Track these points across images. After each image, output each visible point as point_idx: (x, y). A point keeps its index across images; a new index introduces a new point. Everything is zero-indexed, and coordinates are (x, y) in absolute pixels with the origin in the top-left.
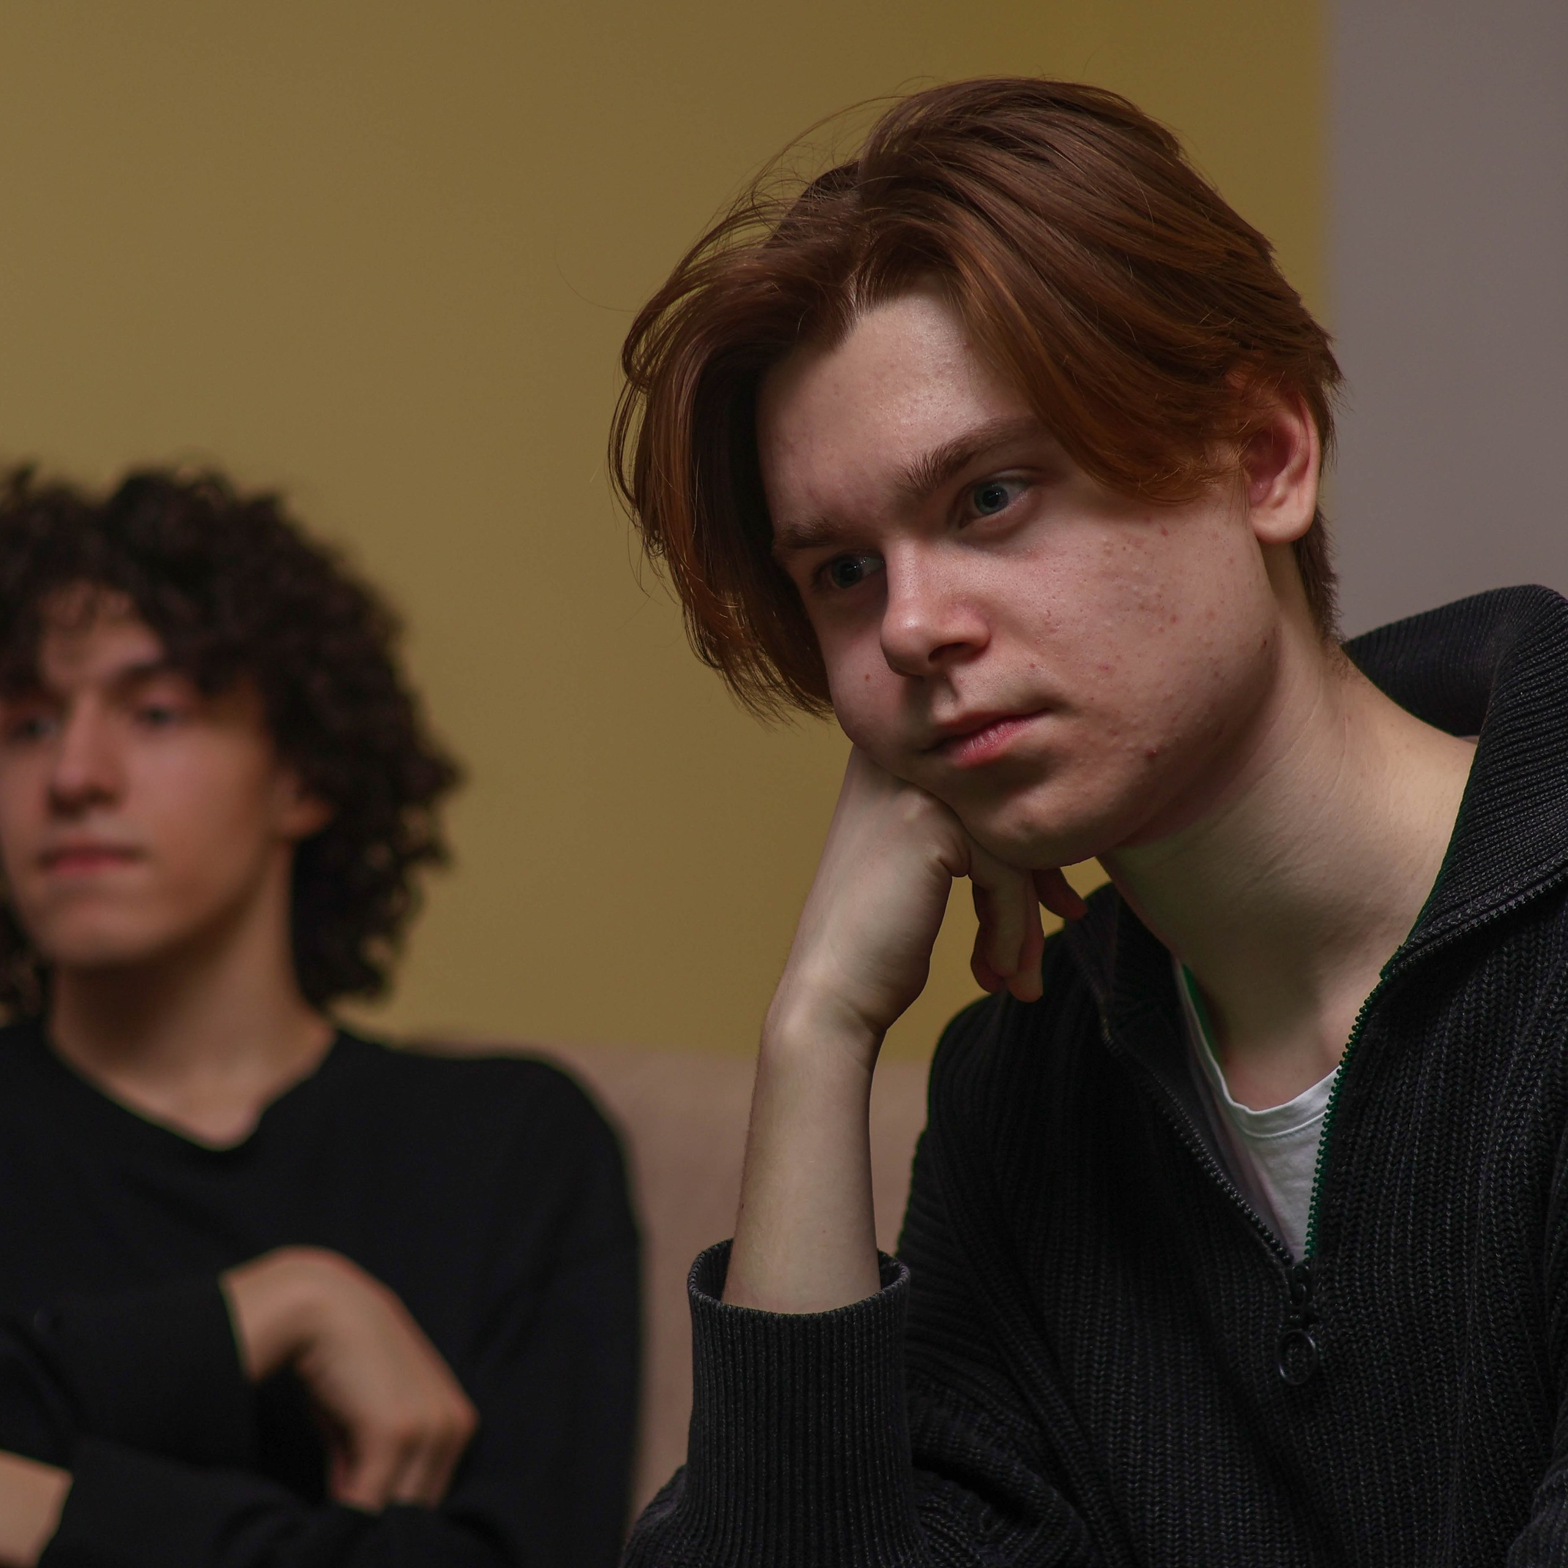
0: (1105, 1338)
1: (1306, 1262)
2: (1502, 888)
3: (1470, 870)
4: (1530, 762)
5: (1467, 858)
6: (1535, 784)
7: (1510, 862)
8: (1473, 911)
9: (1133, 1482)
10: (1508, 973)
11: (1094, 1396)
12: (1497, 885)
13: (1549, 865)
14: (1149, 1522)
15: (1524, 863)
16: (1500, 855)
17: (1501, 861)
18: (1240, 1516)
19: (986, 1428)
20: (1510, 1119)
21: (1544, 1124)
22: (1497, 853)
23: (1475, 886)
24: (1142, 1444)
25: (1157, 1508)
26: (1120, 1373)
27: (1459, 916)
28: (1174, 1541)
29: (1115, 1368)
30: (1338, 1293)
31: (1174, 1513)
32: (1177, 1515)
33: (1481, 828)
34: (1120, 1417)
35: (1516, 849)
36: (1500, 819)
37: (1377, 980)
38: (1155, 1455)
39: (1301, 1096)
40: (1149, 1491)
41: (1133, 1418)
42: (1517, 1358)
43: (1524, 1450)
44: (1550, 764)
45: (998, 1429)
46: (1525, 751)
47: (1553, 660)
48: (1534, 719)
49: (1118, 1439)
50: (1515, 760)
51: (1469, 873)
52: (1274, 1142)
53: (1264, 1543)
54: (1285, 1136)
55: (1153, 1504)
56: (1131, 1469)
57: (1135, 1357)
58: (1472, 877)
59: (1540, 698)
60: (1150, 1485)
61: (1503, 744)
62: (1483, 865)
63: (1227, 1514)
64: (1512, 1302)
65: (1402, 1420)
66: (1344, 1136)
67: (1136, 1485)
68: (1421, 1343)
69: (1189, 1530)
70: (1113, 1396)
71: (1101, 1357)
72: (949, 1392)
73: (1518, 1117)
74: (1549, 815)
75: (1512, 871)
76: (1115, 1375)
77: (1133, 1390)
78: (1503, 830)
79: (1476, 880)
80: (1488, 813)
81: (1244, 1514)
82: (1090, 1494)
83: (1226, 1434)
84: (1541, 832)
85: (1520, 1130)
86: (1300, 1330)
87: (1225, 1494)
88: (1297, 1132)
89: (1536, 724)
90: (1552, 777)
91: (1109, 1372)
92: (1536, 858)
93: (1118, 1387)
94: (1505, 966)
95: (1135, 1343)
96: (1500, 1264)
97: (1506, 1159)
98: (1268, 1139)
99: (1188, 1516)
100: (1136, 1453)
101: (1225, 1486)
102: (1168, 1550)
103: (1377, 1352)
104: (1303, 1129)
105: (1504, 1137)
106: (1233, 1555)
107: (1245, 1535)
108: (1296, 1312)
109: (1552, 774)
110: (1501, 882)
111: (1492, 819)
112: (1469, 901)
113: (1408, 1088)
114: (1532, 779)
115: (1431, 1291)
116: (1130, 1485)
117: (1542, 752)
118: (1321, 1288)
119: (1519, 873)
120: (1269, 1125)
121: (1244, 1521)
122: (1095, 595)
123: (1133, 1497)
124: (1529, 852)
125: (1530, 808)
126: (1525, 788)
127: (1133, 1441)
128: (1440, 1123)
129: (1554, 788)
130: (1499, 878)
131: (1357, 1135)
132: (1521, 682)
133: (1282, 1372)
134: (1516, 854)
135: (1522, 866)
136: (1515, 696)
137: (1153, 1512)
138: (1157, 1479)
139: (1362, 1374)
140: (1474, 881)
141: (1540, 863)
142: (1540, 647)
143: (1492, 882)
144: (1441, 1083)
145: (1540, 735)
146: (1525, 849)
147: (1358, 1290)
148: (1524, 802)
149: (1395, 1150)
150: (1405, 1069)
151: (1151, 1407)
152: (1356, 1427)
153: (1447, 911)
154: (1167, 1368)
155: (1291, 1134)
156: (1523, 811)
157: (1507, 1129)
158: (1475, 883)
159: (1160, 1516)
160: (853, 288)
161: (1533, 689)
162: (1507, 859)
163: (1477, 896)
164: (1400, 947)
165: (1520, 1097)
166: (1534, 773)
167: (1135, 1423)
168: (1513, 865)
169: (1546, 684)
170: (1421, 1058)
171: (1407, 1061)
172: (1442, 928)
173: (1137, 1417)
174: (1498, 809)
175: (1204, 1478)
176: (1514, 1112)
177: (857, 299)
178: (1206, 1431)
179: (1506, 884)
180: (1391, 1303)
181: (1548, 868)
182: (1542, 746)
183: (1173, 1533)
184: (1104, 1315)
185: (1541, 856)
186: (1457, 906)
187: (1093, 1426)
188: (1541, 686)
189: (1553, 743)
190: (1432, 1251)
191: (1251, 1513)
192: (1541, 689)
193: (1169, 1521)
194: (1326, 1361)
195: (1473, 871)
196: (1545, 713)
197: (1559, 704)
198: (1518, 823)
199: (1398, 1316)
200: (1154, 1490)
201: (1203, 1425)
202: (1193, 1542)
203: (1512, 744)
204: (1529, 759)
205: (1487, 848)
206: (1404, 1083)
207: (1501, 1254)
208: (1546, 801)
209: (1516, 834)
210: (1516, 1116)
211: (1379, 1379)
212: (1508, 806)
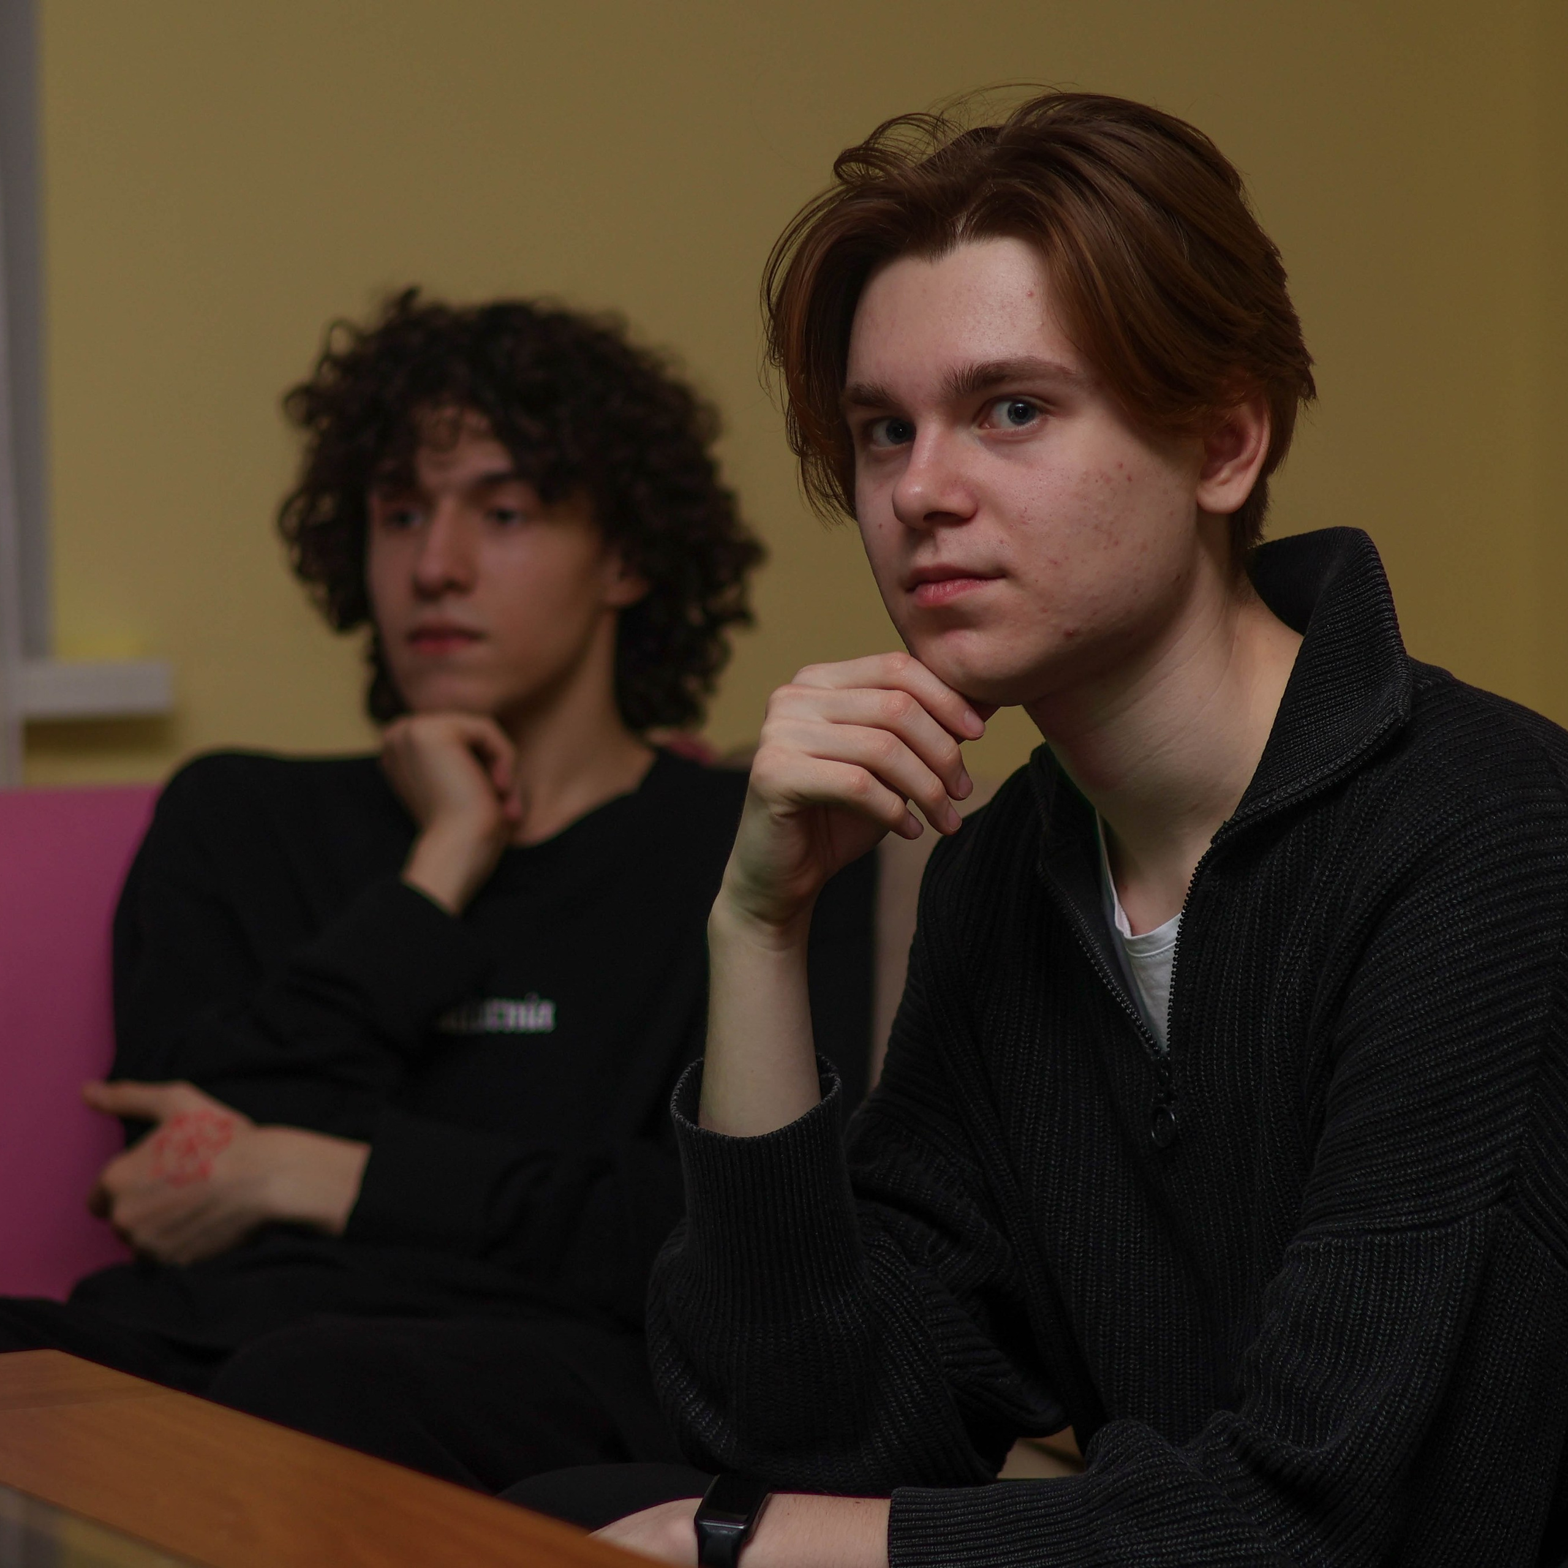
0: (1035, 1099)
1: (1168, 1054)
2: (1301, 780)
3: (1278, 765)
4: (1330, 681)
5: (1277, 755)
6: (1332, 698)
7: (1308, 760)
8: (1278, 797)
9: (1050, 1212)
10: (1306, 844)
11: (1024, 1144)
12: (1297, 778)
13: (1336, 764)
14: (1060, 1243)
15: (1318, 761)
16: (1301, 754)
17: (1302, 759)
18: (1132, 1239)
19: (942, 1168)
20: (1289, 964)
21: (1311, 971)
22: (1299, 753)
23: (1282, 777)
24: (1059, 1182)
25: (1067, 1233)
26: (1044, 1127)
27: (1268, 801)
28: (1078, 1258)
29: (1041, 1122)
30: (1189, 1079)
31: (1080, 1236)
32: (1083, 1238)
33: (1289, 732)
34: (1042, 1162)
35: (1313, 750)
36: (1304, 726)
37: (1208, 846)
38: (1068, 1191)
39: (1161, 927)
40: (1062, 1220)
41: (1053, 1162)
42: (1291, 1145)
43: (1296, 1213)
44: (1346, 683)
45: (951, 1170)
46: (1326, 672)
47: (1356, 599)
48: (1335, 647)
49: (1041, 1178)
50: (1319, 680)
51: (1278, 767)
52: (1142, 960)
53: (1149, 1261)
54: (1149, 957)
55: (1064, 1230)
56: (1049, 1202)
57: (1058, 1114)
58: (1279, 770)
59: (1343, 630)
60: (1063, 1215)
61: (1310, 666)
62: (1288, 762)
63: (1122, 1237)
64: (1287, 1103)
65: (1235, 1178)
66: (1189, 962)
67: (1053, 1214)
68: (1246, 1122)
69: (1091, 1250)
70: (1039, 1145)
71: (1030, 1113)
72: (916, 1138)
73: (1294, 964)
74: (1341, 723)
75: (1309, 767)
76: (1041, 1128)
77: (1054, 1141)
78: (1305, 734)
79: (1282, 773)
80: (1295, 720)
81: (1135, 1238)
82: (1015, 1224)
83: (1126, 1174)
84: (1333, 737)
85: (1295, 973)
86: (1165, 1105)
87: (1122, 1222)
88: (1157, 954)
89: (1337, 651)
90: (1347, 693)
91: (1037, 1125)
92: (1327, 758)
93: (1042, 1137)
94: (1304, 840)
95: (1059, 1103)
96: (1278, 1075)
97: (1284, 995)
98: (1138, 958)
99: (1091, 1240)
100: (1054, 1190)
101: (1122, 1216)
102: (1074, 1266)
103: (1217, 1126)
104: (1162, 952)
105: (1284, 978)
106: (1124, 1271)
107: (1135, 1254)
108: (1161, 1092)
109: (1347, 691)
110: (1300, 776)
111: (1297, 726)
112: (1276, 789)
113: (1236, 927)
114: (1330, 695)
115: (1253, 1083)
116: (1048, 1214)
117: (1340, 673)
118: (1178, 1075)
119: (1313, 769)
120: (1137, 948)
121: (1135, 1243)
122: (1064, 508)
123: (1049, 1223)
124: (1323, 752)
125: (1328, 717)
126: (1324, 701)
127: (1052, 1180)
128: (1256, 956)
129: (1347, 702)
130: (1299, 772)
131: (1199, 961)
132: (1330, 616)
133: (1153, 1135)
134: (1313, 754)
135: (1317, 763)
136: (1323, 628)
137: (1064, 1235)
138: (1068, 1210)
139: (1207, 1141)
140: (1280, 774)
141: (1330, 762)
142: (1347, 587)
143: (1294, 775)
144: (1257, 927)
145: (1338, 660)
146: (1320, 750)
147: (1203, 1078)
148: (1323, 713)
149: (1228, 973)
150: (1234, 913)
151: (1067, 1154)
152: (1205, 1181)
153: (1260, 796)
154: (1083, 1121)
155: (1153, 956)
156: (1322, 720)
157: (1286, 971)
158: (1281, 775)
159: (1069, 1239)
160: (962, 222)
161: (1337, 622)
162: (1306, 757)
163: (1282, 785)
164: (1225, 822)
165: (1297, 947)
166: (1333, 690)
167: (1054, 1166)
168: (1310, 763)
169: (1348, 618)
170: (1245, 905)
171: (1236, 906)
172: (1255, 810)
173: (1056, 1162)
174: (1302, 718)
175: (1106, 1209)
176: (1292, 958)
177: (962, 231)
178: (1111, 1172)
179: (1304, 777)
180: (1225, 1090)
181: (1335, 766)
182: (1341, 668)
183: (1078, 1253)
184: (1035, 1080)
185: (1331, 756)
186: (1268, 793)
187: (1022, 1167)
188: (1344, 620)
189: (1350, 666)
190: (1252, 1053)
191: (1141, 1237)
192: (1344, 623)
193: (1076, 1243)
194: (1181, 1130)
195: (1281, 766)
196: (1345, 642)
197: (1356, 635)
198: (1317, 729)
199: (1230, 1100)
200: (1065, 1219)
201: (1109, 1167)
202: (1093, 1260)
203: (1317, 666)
204: (1329, 678)
205: (1292, 748)
206: (1233, 923)
207: (1278, 1067)
208: (1341, 712)
209: (1315, 738)
210: (1293, 962)
211: (1219, 1146)
212: (1310, 715)
